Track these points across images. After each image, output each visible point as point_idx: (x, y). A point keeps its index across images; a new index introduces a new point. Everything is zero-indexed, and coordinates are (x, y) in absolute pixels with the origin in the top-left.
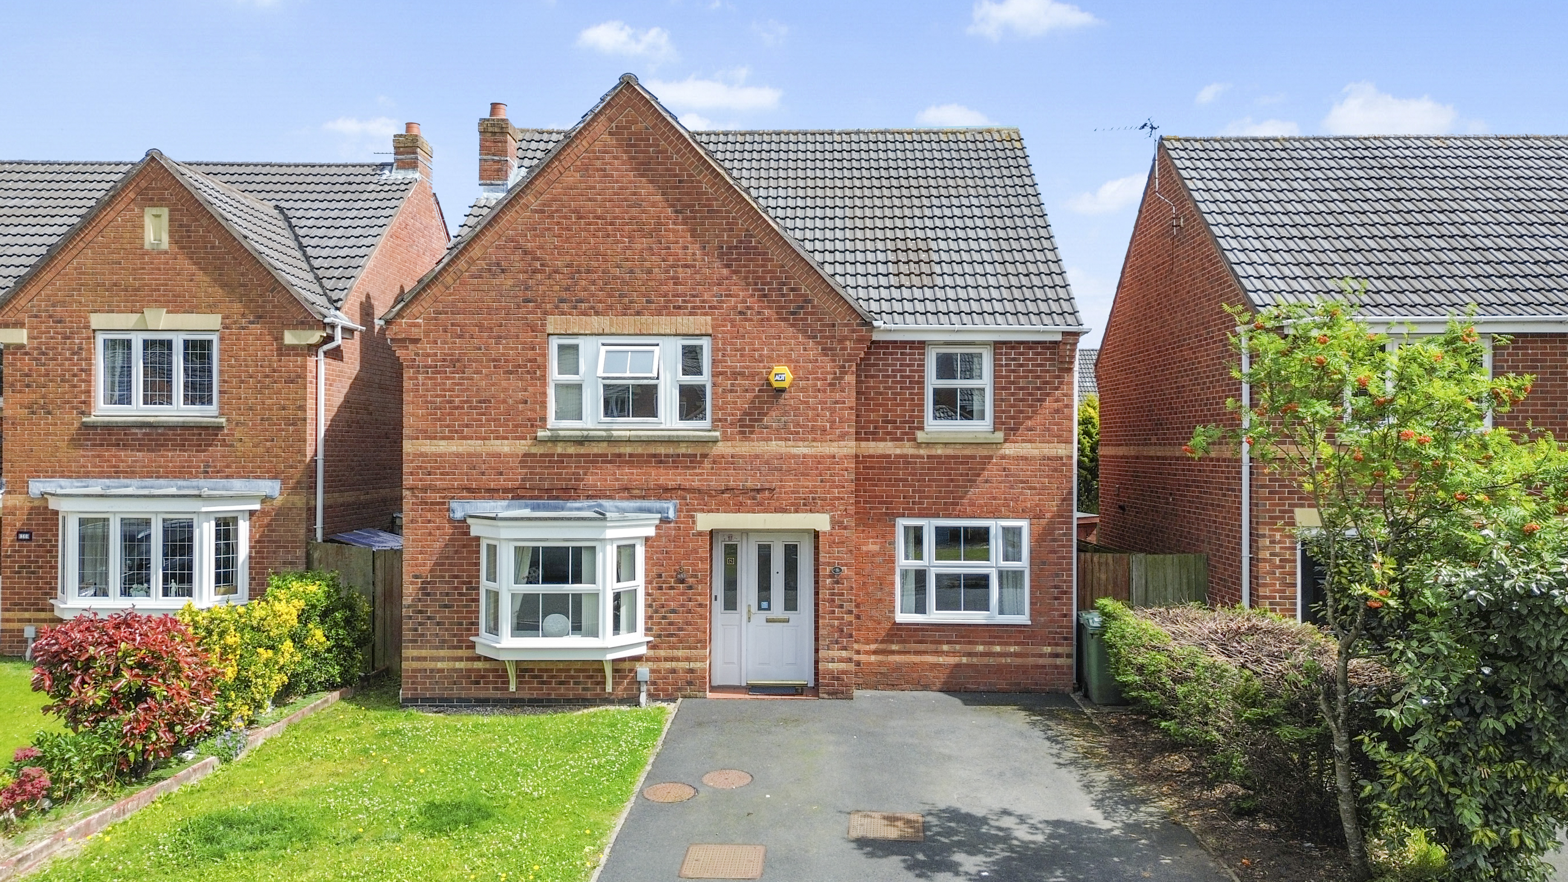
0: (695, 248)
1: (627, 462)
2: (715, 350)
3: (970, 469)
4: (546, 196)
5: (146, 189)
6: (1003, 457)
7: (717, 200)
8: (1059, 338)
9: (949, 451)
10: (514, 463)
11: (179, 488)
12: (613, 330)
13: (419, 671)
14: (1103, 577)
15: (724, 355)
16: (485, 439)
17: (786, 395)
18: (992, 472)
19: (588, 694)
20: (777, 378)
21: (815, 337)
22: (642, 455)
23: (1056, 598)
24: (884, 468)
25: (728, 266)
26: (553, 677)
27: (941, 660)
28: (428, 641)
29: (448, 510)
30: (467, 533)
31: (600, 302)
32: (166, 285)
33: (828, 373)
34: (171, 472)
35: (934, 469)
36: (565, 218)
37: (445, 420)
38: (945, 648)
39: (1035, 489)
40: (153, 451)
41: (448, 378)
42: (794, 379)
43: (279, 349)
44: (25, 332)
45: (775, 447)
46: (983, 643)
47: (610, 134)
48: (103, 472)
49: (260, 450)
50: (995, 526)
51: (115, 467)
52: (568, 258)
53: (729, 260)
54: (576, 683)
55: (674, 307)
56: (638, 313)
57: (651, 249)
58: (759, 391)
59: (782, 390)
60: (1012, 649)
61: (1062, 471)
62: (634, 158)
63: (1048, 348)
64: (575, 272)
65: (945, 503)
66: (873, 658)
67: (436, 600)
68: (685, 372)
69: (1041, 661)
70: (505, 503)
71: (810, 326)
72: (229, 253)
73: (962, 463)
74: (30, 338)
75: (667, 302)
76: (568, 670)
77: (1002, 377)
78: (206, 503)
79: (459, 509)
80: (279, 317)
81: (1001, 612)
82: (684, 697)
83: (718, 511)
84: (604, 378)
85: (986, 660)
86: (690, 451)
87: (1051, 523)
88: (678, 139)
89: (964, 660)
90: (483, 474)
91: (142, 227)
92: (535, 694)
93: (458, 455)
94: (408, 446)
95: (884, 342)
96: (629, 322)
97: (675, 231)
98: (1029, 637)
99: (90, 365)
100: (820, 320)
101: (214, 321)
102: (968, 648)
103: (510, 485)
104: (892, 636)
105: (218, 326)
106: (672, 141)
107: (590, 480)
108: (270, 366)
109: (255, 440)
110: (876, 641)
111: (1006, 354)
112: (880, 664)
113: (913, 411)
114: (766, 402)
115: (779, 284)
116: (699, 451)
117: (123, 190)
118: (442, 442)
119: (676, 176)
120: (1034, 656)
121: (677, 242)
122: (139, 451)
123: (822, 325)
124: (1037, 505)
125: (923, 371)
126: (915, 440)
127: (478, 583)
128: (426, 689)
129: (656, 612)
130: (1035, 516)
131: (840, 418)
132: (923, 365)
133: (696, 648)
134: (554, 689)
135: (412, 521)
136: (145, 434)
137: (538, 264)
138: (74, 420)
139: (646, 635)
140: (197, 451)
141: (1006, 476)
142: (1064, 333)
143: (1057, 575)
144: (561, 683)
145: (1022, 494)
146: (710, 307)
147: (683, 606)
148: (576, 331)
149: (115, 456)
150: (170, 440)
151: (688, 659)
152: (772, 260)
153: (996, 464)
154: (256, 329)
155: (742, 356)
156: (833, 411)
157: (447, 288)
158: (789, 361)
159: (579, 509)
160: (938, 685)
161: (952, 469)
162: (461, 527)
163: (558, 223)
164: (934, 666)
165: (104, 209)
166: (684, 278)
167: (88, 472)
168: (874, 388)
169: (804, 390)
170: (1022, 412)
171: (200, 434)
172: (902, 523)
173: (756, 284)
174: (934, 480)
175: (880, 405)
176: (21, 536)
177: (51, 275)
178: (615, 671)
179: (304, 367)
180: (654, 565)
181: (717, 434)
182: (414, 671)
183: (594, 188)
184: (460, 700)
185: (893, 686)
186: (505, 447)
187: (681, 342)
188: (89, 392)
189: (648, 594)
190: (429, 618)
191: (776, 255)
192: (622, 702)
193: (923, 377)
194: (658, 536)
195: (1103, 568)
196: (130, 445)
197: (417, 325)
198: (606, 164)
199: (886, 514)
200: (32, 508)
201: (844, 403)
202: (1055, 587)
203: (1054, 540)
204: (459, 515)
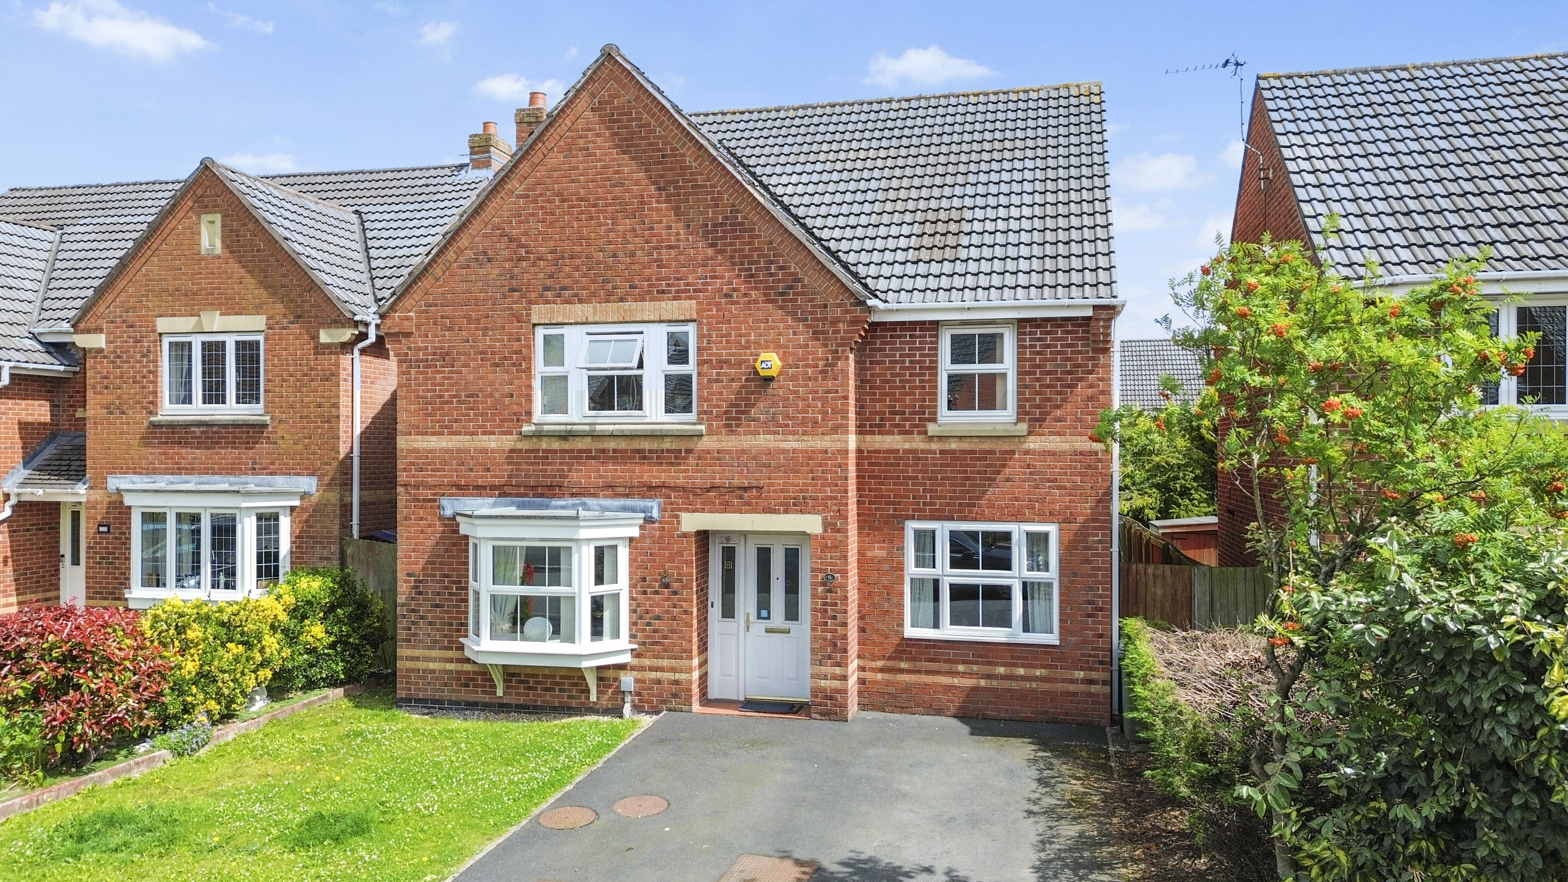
0: (679, 228)
1: (611, 458)
2: (700, 336)
3: (988, 466)
4: (530, 180)
5: (202, 196)
6: (1027, 452)
7: (701, 174)
8: (1089, 313)
9: (965, 446)
10: (500, 458)
11: (231, 484)
12: (597, 319)
13: (413, 671)
14: (1159, 592)
15: (709, 342)
16: (473, 434)
17: (773, 385)
18: (1013, 469)
19: (574, 703)
20: (764, 365)
21: (806, 319)
22: (626, 451)
23: (1090, 616)
24: (892, 465)
25: (712, 245)
26: (538, 683)
27: (956, 681)
28: (420, 641)
29: (439, 507)
30: (457, 531)
31: (583, 289)
32: (220, 288)
33: (820, 359)
34: (224, 469)
35: (948, 465)
36: (549, 201)
37: (436, 415)
38: (961, 668)
39: (1064, 488)
40: (209, 448)
41: (438, 372)
42: (783, 367)
43: (316, 348)
44: (103, 336)
45: (764, 441)
46: (1004, 665)
47: (593, 110)
48: (167, 468)
49: (299, 447)
50: (1018, 530)
51: (177, 463)
52: (552, 243)
53: (713, 238)
54: (561, 690)
55: (658, 292)
56: (621, 300)
57: (634, 230)
58: (746, 380)
59: (770, 379)
60: (1038, 673)
61: (1097, 468)
62: (616, 134)
63: (1080, 326)
64: (558, 257)
65: (960, 504)
66: (880, 676)
67: (428, 600)
68: (672, 360)
69: (1072, 688)
70: (491, 500)
71: (800, 307)
72: (272, 255)
73: (979, 459)
74: (108, 342)
75: (650, 286)
76: (554, 677)
77: (1025, 360)
78: (247, 498)
79: (450, 506)
80: (316, 316)
81: (1026, 629)
82: (669, 710)
83: (703, 511)
84: (589, 369)
85: (1007, 684)
86: (674, 446)
87: (1084, 527)
88: (660, 110)
89: (983, 683)
90: (471, 470)
91: (199, 233)
92: (522, 700)
93: (448, 451)
94: (402, 442)
95: (891, 323)
96: (612, 310)
97: (658, 210)
98: (1058, 660)
99: (157, 366)
100: (811, 300)
101: (258, 322)
102: (987, 669)
103: (497, 481)
104: (901, 652)
105: (263, 327)
106: (655, 113)
107: (574, 476)
108: (308, 364)
109: (295, 437)
110: (883, 657)
111: (1031, 333)
112: (889, 683)
113: (924, 400)
114: (753, 393)
115: (766, 262)
116: (683, 445)
117: (182, 199)
118: (433, 438)
119: (659, 150)
120: (1064, 681)
121: (660, 222)
122: (197, 448)
123: (813, 306)
124: (1067, 508)
125: (936, 355)
126: (926, 432)
127: (467, 582)
128: (420, 690)
129: (641, 618)
130: (1065, 520)
131: (833, 410)
132: (936, 349)
133: (681, 658)
134: (539, 696)
135: (405, 519)
136: (202, 432)
137: (523, 251)
138: (143, 420)
139: (630, 642)
140: (246, 448)
141: (1031, 473)
142: (1095, 307)
143: (1091, 589)
144: (547, 690)
145: (1048, 494)
146: (695, 291)
147: (667, 612)
148: (560, 320)
149: (176, 453)
150: (223, 438)
151: (673, 670)
152: (759, 236)
153: (1019, 460)
154: (296, 329)
155: (728, 342)
156: (824, 401)
157: (437, 280)
158: (778, 347)
159: (563, 508)
160: (953, 710)
161: (968, 466)
162: (451, 524)
163: (542, 208)
164: (949, 688)
165: (167, 217)
166: (668, 260)
167: (155, 469)
168: (880, 375)
169: (794, 378)
170: (1049, 400)
171: (248, 432)
172: (911, 526)
173: (742, 264)
174: (947, 478)
175: (887, 394)
176: (102, 529)
177: (124, 283)
178: (600, 679)
179: (337, 365)
180: (638, 567)
181: (702, 427)
182: (408, 670)
183: (577, 168)
184: (451, 702)
185: (902, 709)
186: (492, 442)
187: (665, 329)
188: (155, 392)
189: (632, 599)
190: (422, 617)
191: (764, 231)
192: (606, 712)
193: (936, 362)
194: (642, 536)
195: (1159, 581)
196: (190, 443)
197: (409, 319)
198: (589, 142)
199: (894, 516)
200: (110, 503)
201: (837, 392)
202: (1089, 602)
203: (1088, 548)
204: (448, 512)
